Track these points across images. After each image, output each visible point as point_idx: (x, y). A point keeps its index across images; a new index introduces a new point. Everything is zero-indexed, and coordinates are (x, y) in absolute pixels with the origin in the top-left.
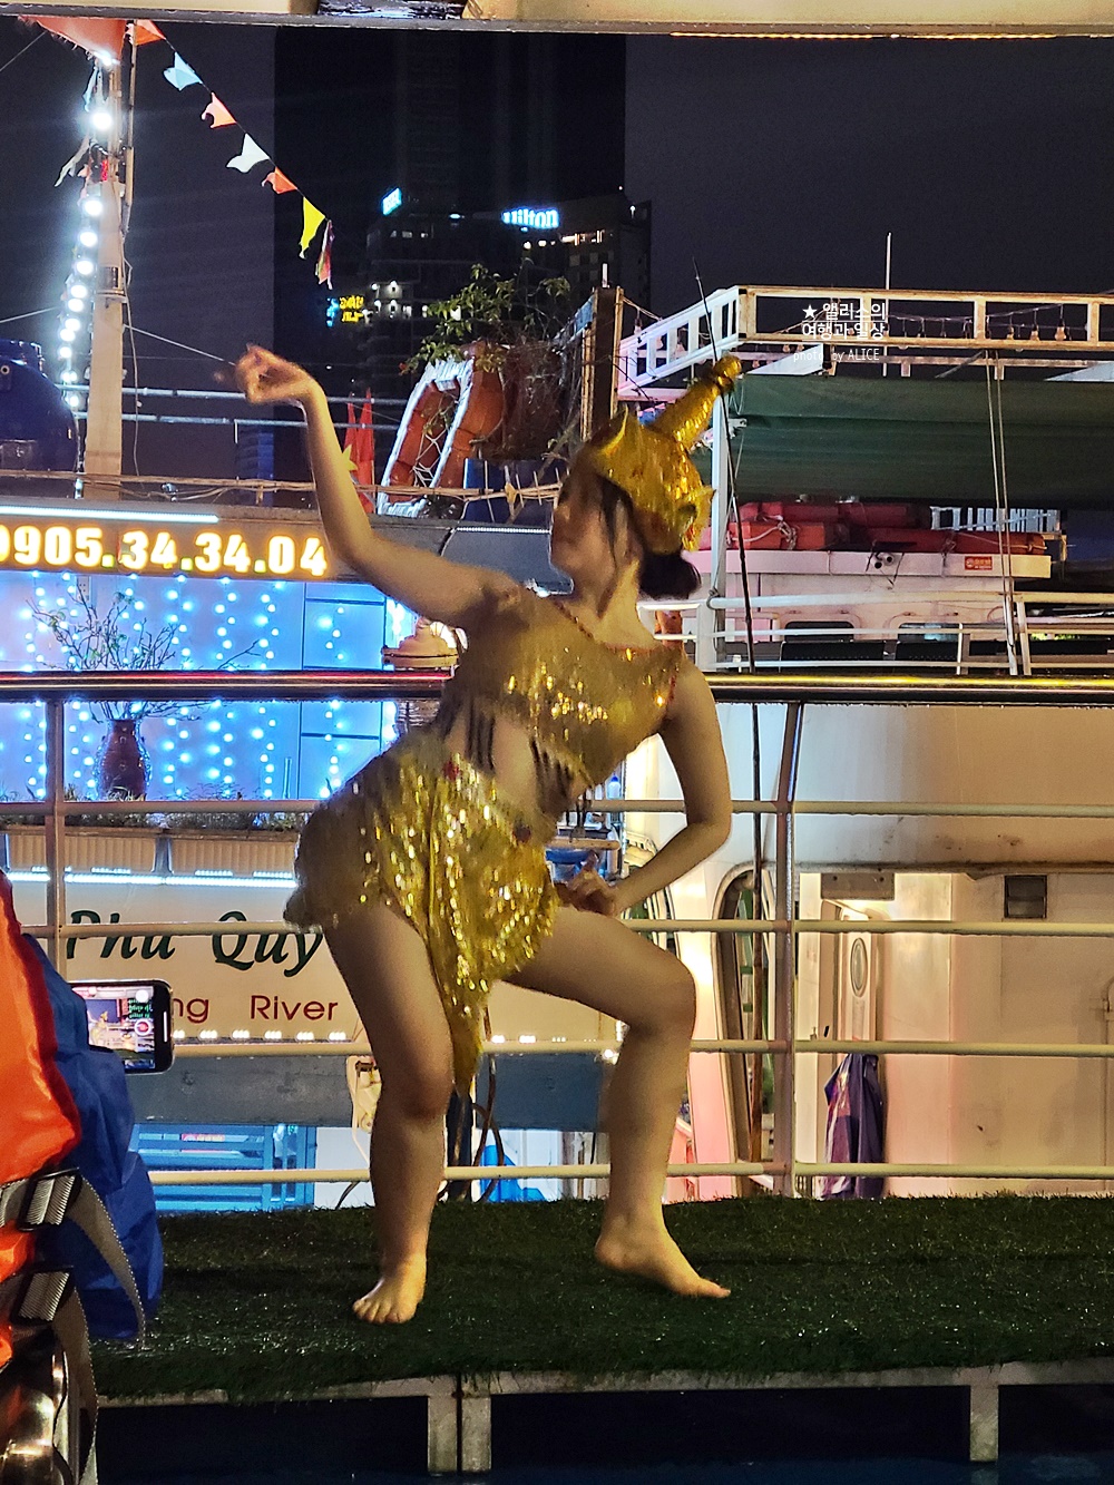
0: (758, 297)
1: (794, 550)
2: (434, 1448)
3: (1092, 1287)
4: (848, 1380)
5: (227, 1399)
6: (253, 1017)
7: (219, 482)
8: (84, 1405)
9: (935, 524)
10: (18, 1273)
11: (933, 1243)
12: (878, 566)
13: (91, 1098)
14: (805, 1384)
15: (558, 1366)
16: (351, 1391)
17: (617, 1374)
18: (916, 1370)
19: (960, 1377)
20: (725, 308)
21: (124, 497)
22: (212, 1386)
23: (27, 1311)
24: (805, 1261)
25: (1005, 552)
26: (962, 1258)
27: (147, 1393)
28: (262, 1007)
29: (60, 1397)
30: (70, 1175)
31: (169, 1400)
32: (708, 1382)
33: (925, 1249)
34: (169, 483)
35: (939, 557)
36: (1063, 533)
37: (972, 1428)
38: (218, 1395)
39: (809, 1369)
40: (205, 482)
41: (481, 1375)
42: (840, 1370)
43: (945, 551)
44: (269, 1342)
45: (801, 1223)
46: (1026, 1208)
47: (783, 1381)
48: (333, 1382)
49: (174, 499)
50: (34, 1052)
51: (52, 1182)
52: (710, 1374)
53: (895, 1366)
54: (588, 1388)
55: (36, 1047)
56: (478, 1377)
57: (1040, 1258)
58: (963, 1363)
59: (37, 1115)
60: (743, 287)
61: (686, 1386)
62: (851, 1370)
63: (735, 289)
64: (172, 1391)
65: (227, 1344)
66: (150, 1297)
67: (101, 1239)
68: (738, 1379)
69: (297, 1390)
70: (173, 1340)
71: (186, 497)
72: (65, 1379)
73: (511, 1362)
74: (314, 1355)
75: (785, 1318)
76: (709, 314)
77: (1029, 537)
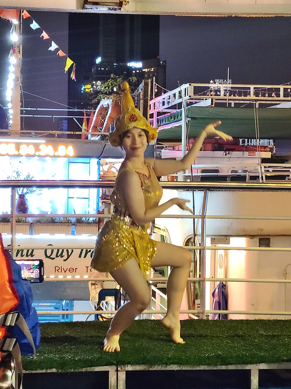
0: (194, 86)
1: (204, 151)
2: (111, 385)
3: (283, 344)
4: (219, 368)
5: (56, 371)
6: (55, 272)
7: (45, 132)
8: (19, 373)
9: (241, 144)
10: (3, 338)
11: (242, 331)
12: (226, 155)
13: (22, 293)
14: (208, 369)
15: (143, 364)
16: (89, 369)
17: (159, 365)
18: (237, 365)
19: (248, 367)
20: (185, 89)
21: (21, 136)
22: (52, 368)
23: (4, 349)
24: (208, 336)
25: (259, 151)
26: (249, 336)
27: (36, 370)
28: (57, 269)
29: (13, 371)
30: (16, 313)
31: (41, 371)
32: (182, 368)
33: (240, 333)
34: (33, 132)
35: (242, 152)
36: (274, 146)
37: (251, 380)
38: (54, 370)
39: (209, 365)
40: (42, 132)
41: (123, 366)
42: (217, 365)
43: (243, 151)
44: (68, 356)
45: (207, 326)
46: (266, 322)
47: (202, 368)
48: (85, 367)
49: (34, 136)
50: (7, 280)
51: (12, 314)
52: (183, 366)
53: (231, 364)
54: (151, 369)
55: (8, 279)
56: (122, 366)
57: (269, 336)
58: (249, 363)
59: (8, 297)
60: (190, 84)
61: (176, 369)
62: (220, 365)
63: (188, 84)
64: (42, 369)
65: (57, 357)
66: (37, 345)
67: (24, 330)
68: (190, 367)
69: (75, 369)
70: (42, 356)
71: (37, 136)
72: (14, 366)
73: (130, 362)
74: (80, 360)
75: (202, 351)
76: (181, 91)
77: (265, 147)
